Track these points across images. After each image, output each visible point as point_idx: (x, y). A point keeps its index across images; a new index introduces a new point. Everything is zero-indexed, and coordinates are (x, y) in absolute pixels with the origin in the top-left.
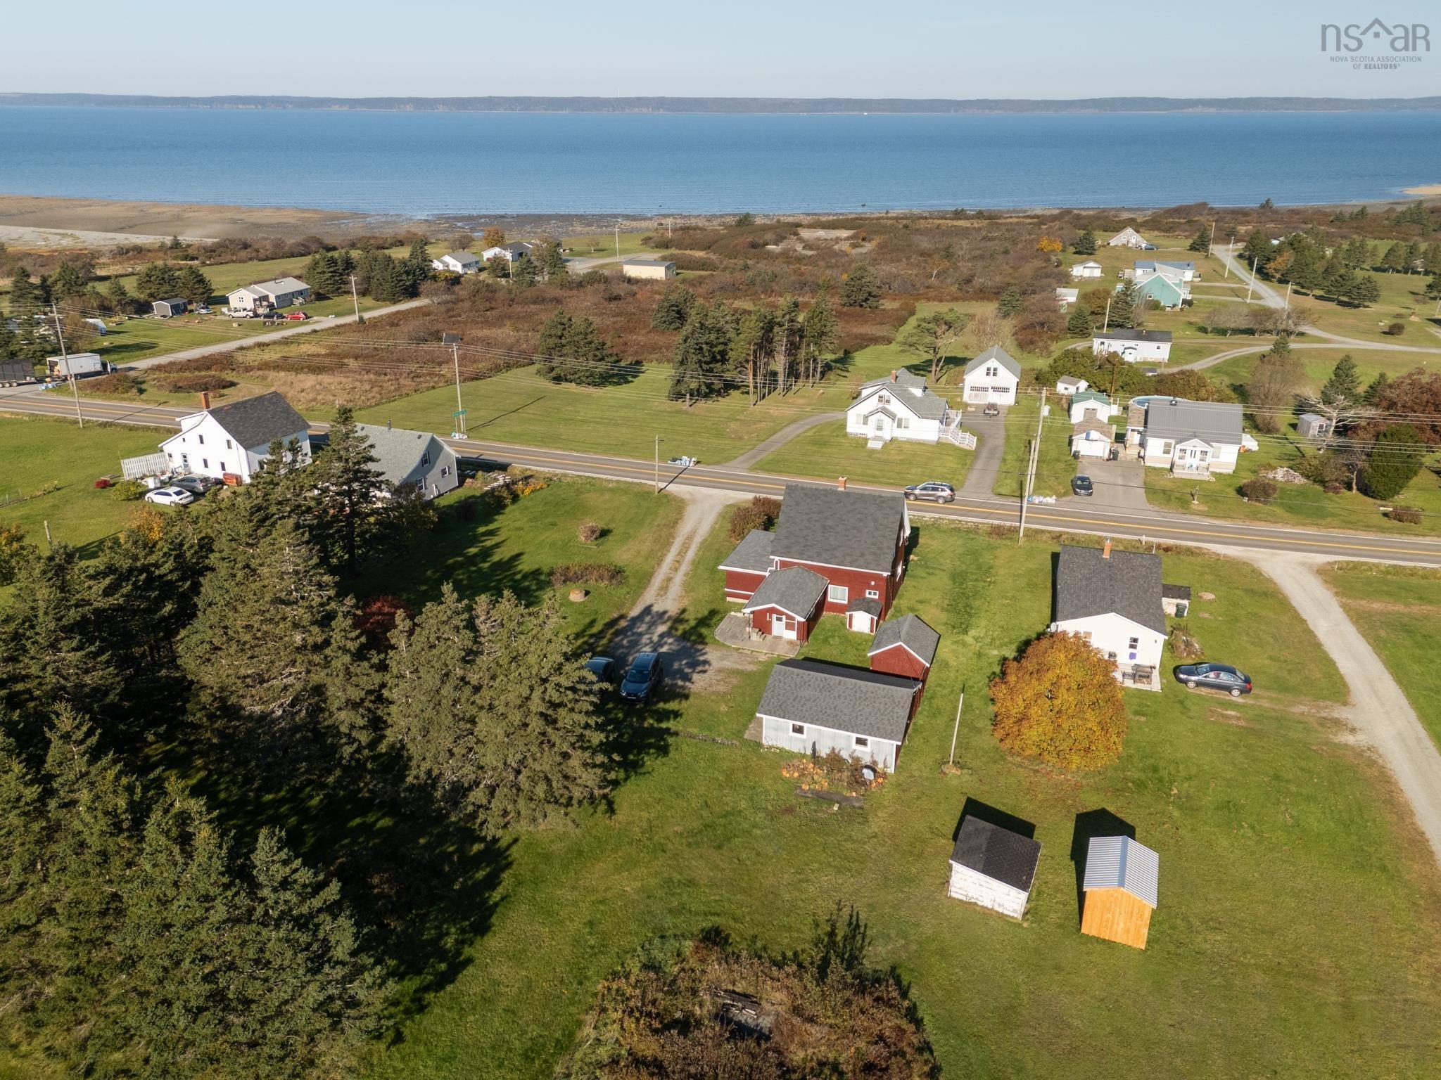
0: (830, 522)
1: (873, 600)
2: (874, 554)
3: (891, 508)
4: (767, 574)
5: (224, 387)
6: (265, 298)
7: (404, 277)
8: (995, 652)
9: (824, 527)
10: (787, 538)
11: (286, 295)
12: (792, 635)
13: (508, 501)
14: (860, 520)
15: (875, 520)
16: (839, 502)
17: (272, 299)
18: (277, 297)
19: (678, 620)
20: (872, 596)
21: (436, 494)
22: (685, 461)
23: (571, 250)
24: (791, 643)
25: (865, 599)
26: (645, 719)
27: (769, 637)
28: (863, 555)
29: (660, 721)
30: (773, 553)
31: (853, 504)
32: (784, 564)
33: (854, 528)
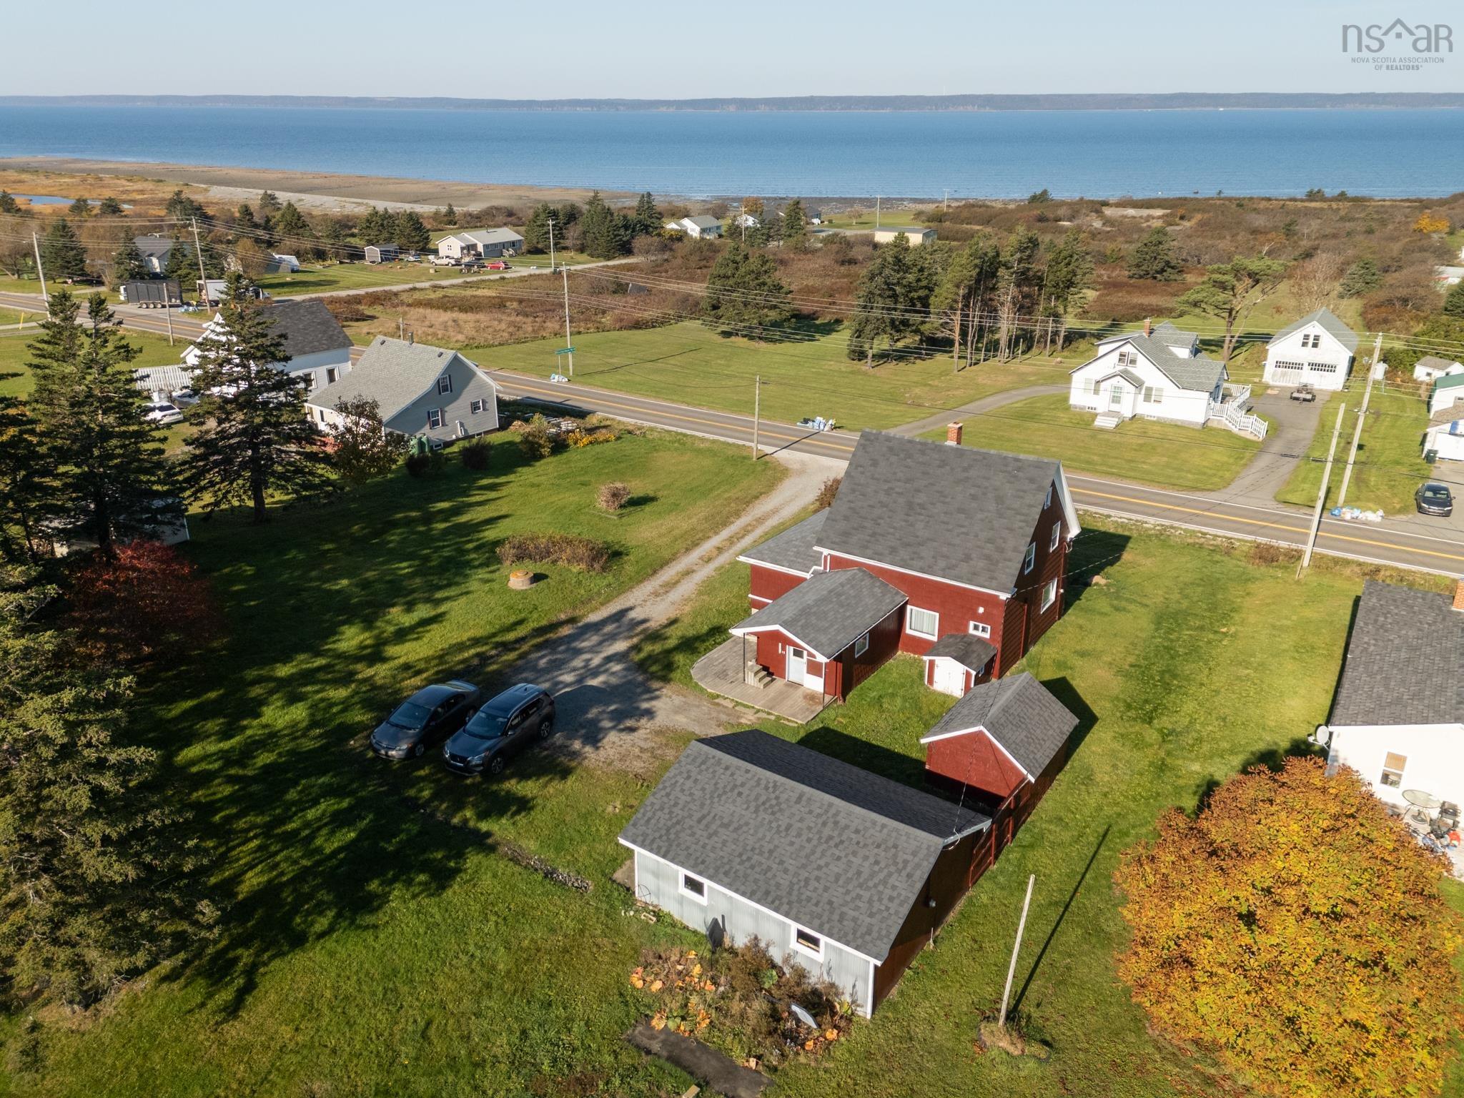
0: (921, 498)
1: (980, 640)
2: (988, 558)
3: (1032, 480)
4: (808, 576)
6: (474, 247)
7: (622, 232)
8: (1196, 767)
9: (910, 505)
10: (846, 518)
11: (496, 245)
12: (816, 684)
14: (974, 497)
15: (999, 500)
16: (943, 464)
17: (480, 249)
18: (486, 246)
19: (655, 636)
20: (979, 633)
21: (460, 434)
22: (820, 423)
24: (811, 697)
25: (966, 635)
26: (459, 806)
27: (779, 683)
28: (967, 558)
29: (483, 816)
30: (820, 542)
31: (965, 470)
32: (837, 563)
33: (961, 511)
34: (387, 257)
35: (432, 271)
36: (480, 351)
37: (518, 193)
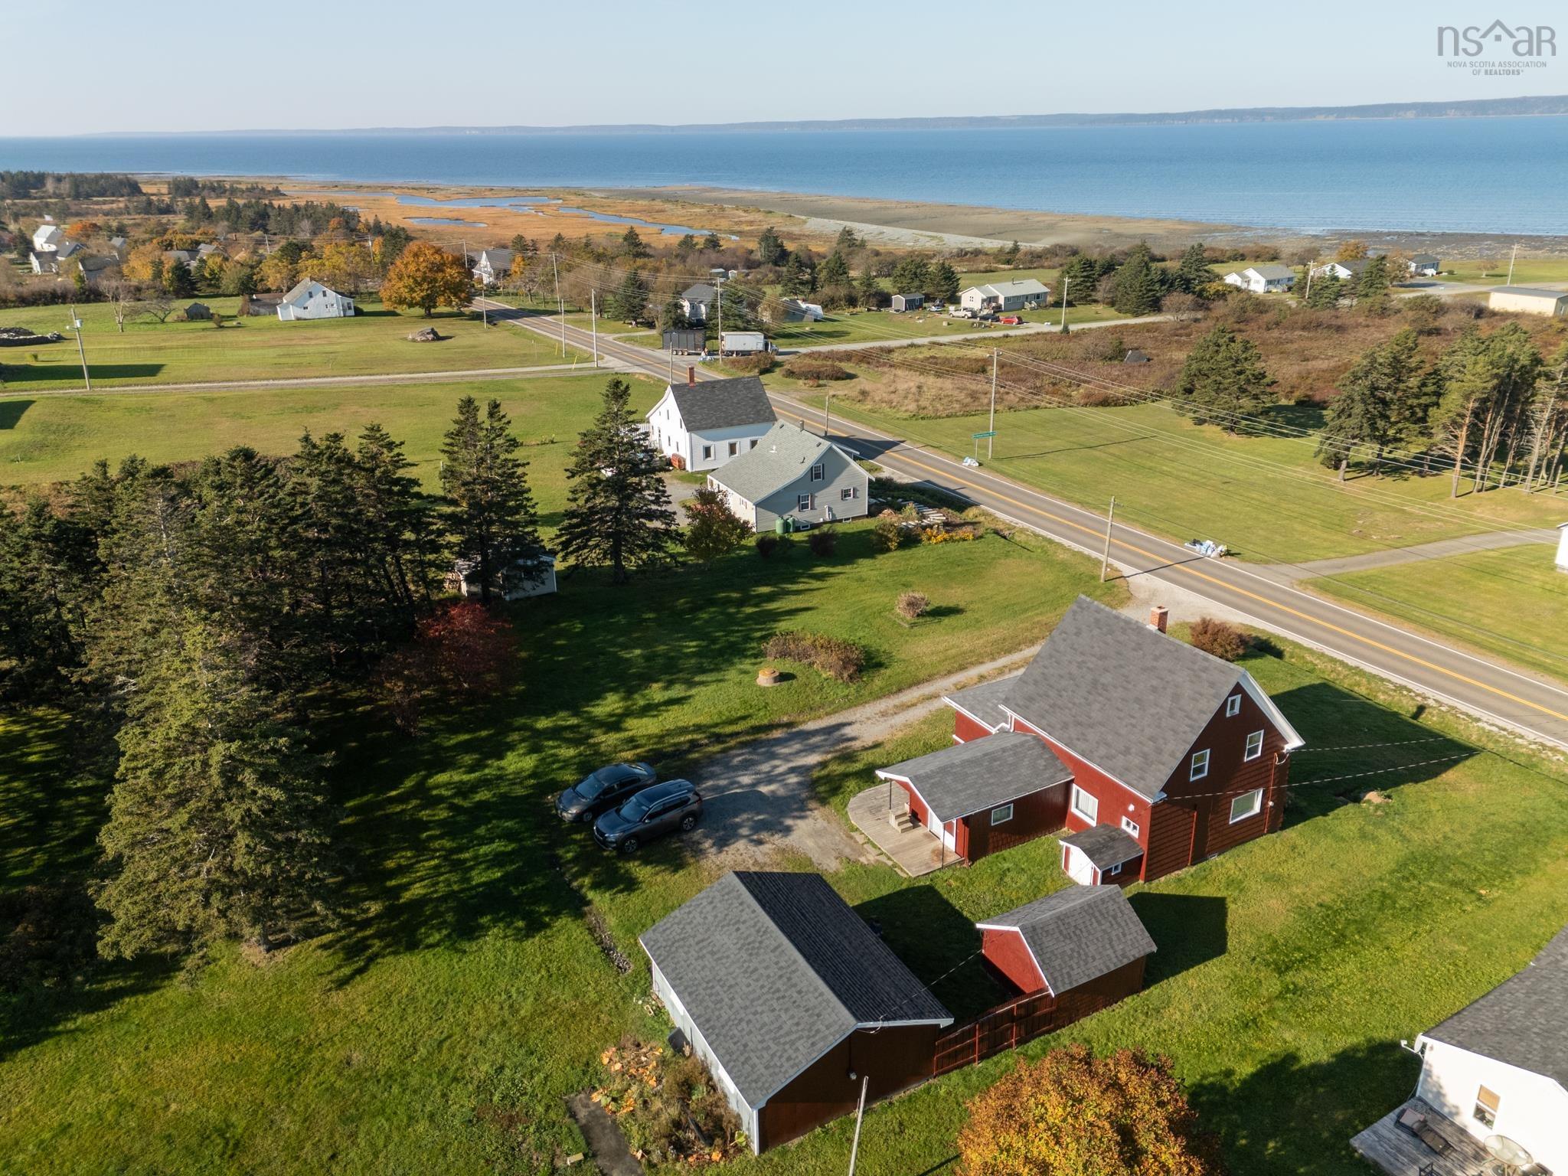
0: (1107, 678)
1: (1129, 837)
2: (1145, 756)
3: (1212, 685)
4: (994, 731)
5: (838, 379)
6: (995, 299)
7: (1157, 287)
9: (1095, 682)
10: (1036, 682)
11: (1018, 297)
12: (950, 841)
13: (893, 545)
14: (1154, 689)
15: (1176, 697)
16: (1138, 647)
17: (1001, 301)
18: (1007, 299)
19: (848, 757)
20: (1129, 830)
21: (828, 518)
22: (1209, 549)
23: (1451, 273)
24: (941, 853)
25: (1118, 829)
27: (920, 831)
28: (1127, 752)
29: (595, 886)
30: (1006, 702)
31: (1156, 658)
32: (1019, 726)
33: (1138, 700)
34: (912, 305)
35: (945, 324)
36: (923, 422)
37: (1101, 225)
